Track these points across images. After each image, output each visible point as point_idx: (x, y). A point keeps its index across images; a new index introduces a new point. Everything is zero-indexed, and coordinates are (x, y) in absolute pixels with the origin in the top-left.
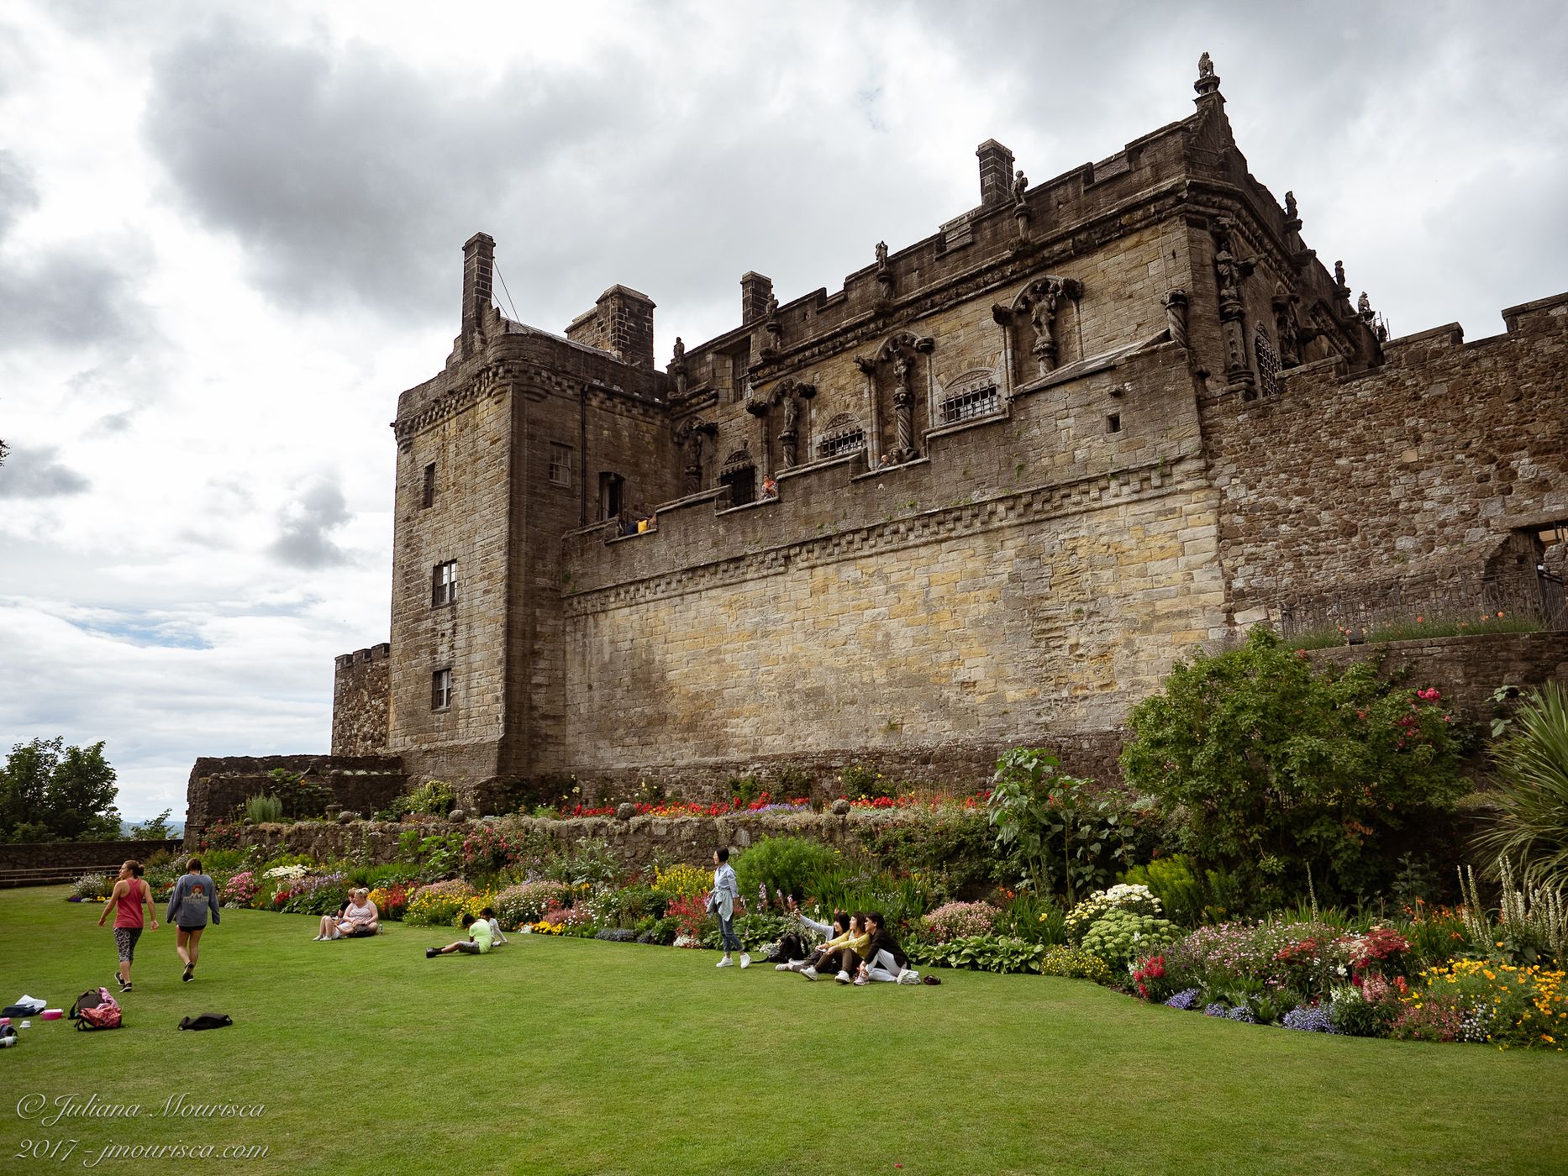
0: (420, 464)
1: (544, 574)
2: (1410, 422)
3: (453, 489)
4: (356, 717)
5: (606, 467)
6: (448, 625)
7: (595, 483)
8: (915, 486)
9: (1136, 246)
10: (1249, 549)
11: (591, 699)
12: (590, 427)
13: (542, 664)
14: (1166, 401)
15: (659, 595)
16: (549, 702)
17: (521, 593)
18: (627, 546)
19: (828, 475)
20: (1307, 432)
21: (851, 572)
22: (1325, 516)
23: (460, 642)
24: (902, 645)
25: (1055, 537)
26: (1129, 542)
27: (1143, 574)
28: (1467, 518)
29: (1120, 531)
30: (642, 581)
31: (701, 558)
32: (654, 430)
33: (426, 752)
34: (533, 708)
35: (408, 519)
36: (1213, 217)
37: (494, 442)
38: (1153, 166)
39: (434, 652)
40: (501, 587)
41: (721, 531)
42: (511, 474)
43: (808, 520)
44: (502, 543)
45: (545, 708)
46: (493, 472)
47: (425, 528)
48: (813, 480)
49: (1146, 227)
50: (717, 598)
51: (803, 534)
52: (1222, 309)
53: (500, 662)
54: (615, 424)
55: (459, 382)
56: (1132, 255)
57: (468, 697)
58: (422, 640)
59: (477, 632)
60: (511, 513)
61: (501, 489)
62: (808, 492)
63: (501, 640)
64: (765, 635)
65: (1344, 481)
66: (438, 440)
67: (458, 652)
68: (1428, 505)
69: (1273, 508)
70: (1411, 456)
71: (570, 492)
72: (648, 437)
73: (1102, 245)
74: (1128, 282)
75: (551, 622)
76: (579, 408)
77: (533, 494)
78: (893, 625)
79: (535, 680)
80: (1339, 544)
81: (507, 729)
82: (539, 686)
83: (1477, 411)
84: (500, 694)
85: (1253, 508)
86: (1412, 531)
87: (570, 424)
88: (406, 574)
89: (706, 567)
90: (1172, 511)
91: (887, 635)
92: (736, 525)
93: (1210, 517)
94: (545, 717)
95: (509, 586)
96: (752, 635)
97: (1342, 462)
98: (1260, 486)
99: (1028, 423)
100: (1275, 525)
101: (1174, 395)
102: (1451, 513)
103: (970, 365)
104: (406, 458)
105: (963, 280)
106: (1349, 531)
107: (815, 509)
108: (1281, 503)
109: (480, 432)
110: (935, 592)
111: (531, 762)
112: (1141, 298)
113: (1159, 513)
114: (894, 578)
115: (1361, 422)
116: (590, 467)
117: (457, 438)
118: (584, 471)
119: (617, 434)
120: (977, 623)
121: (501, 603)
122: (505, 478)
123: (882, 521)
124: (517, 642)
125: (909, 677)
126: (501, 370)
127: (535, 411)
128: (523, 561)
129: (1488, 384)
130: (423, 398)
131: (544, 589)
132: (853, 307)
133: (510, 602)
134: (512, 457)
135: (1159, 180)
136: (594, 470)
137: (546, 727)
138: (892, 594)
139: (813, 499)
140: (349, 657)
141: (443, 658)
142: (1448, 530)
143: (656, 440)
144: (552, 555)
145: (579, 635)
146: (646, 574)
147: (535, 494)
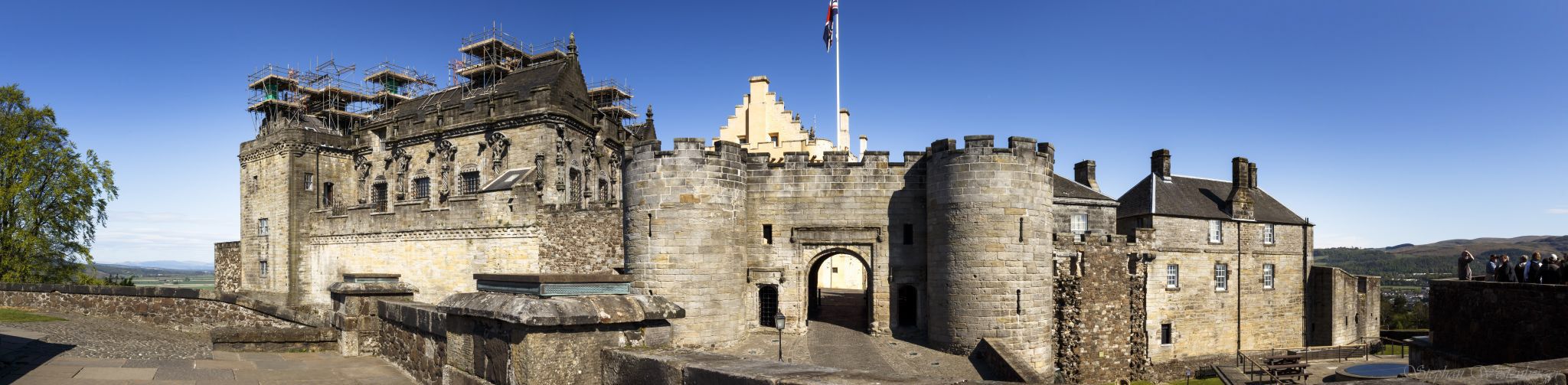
0: (250, 175)
1: (303, 228)
2: (593, 229)
3: (265, 189)
4: (225, 269)
5: (326, 180)
6: (266, 244)
7: (322, 188)
8: (442, 218)
9: (530, 130)
10: (547, 260)
11: (322, 278)
12: (320, 164)
13: (303, 263)
14: (527, 204)
15: (348, 242)
16: (305, 278)
17: (295, 236)
18: (336, 220)
19: (413, 207)
20: (566, 225)
21: (419, 245)
22: (568, 254)
23: (270, 251)
24: (437, 275)
25: (489, 244)
26: (512, 250)
27: (514, 263)
28: (603, 262)
29: (510, 247)
30: (342, 236)
31: (365, 229)
32: (346, 161)
33: (258, 292)
34: (300, 280)
35: (246, 197)
36: (557, 124)
37: (283, 174)
38: (538, 101)
39: (259, 253)
40: (287, 233)
41: (372, 221)
42: (290, 189)
43: (405, 223)
44: (287, 216)
45: (304, 280)
46: (282, 186)
47: (254, 202)
48: (408, 207)
49: (534, 124)
50: (370, 247)
51: (403, 228)
52: (557, 160)
53: (287, 263)
54: (330, 161)
55: (267, 144)
56: (529, 133)
57: (274, 274)
58: (255, 248)
59: (277, 249)
60: (290, 205)
61: (285, 193)
62: (405, 212)
63: (287, 254)
64: (388, 264)
65: (574, 243)
66: (258, 166)
67: (270, 256)
68: (595, 256)
69: (554, 248)
70: (592, 240)
71: (312, 193)
72: (343, 165)
73: (518, 126)
74: (526, 143)
75: (306, 246)
76: (316, 156)
77: (298, 195)
78: (434, 268)
79: (300, 270)
80: (570, 264)
81: (290, 289)
82: (302, 272)
83: (609, 230)
84: (287, 275)
85: (550, 247)
86: (589, 264)
87: (312, 164)
88: (246, 219)
89: (367, 234)
90: (526, 243)
91: (432, 271)
92: (378, 220)
93: (537, 247)
94: (304, 284)
95: (290, 234)
96: (383, 263)
97: (575, 237)
98: (552, 240)
99: (482, 203)
100: (555, 254)
101: (529, 203)
102: (600, 260)
103: (470, 161)
104: (244, 171)
105: (469, 127)
106: (574, 260)
107: (408, 219)
108: (557, 247)
109: (276, 168)
110: (449, 258)
111: (299, 300)
112: (530, 151)
113: (522, 243)
114: (435, 250)
115: (581, 226)
116: (320, 181)
117: (267, 167)
118: (318, 183)
119: (331, 166)
120: (462, 271)
121: (287, 240)
122: (287, 190)
123: (432, 228)
124: (293, 255)
125: (439, 287)
126: (285, 145)
127: (299, 161)
128: (295, 223)
129: (613, 222)
130: (251, 147)
131: (303, 234)
132: (427, 125)
133: (290, 240)
134: (290, 181)
135: (539, 107)
136: (321, 182)
137: (305, 287)
138: (434, 256)
139: (407, 215)
140: (221, 244)
141: (264, 257)
142: (598, 265)
143: (346, 165)
144: (306, 220)
145: (317, 252)
146: (343, 233)
147: (299, 196)
